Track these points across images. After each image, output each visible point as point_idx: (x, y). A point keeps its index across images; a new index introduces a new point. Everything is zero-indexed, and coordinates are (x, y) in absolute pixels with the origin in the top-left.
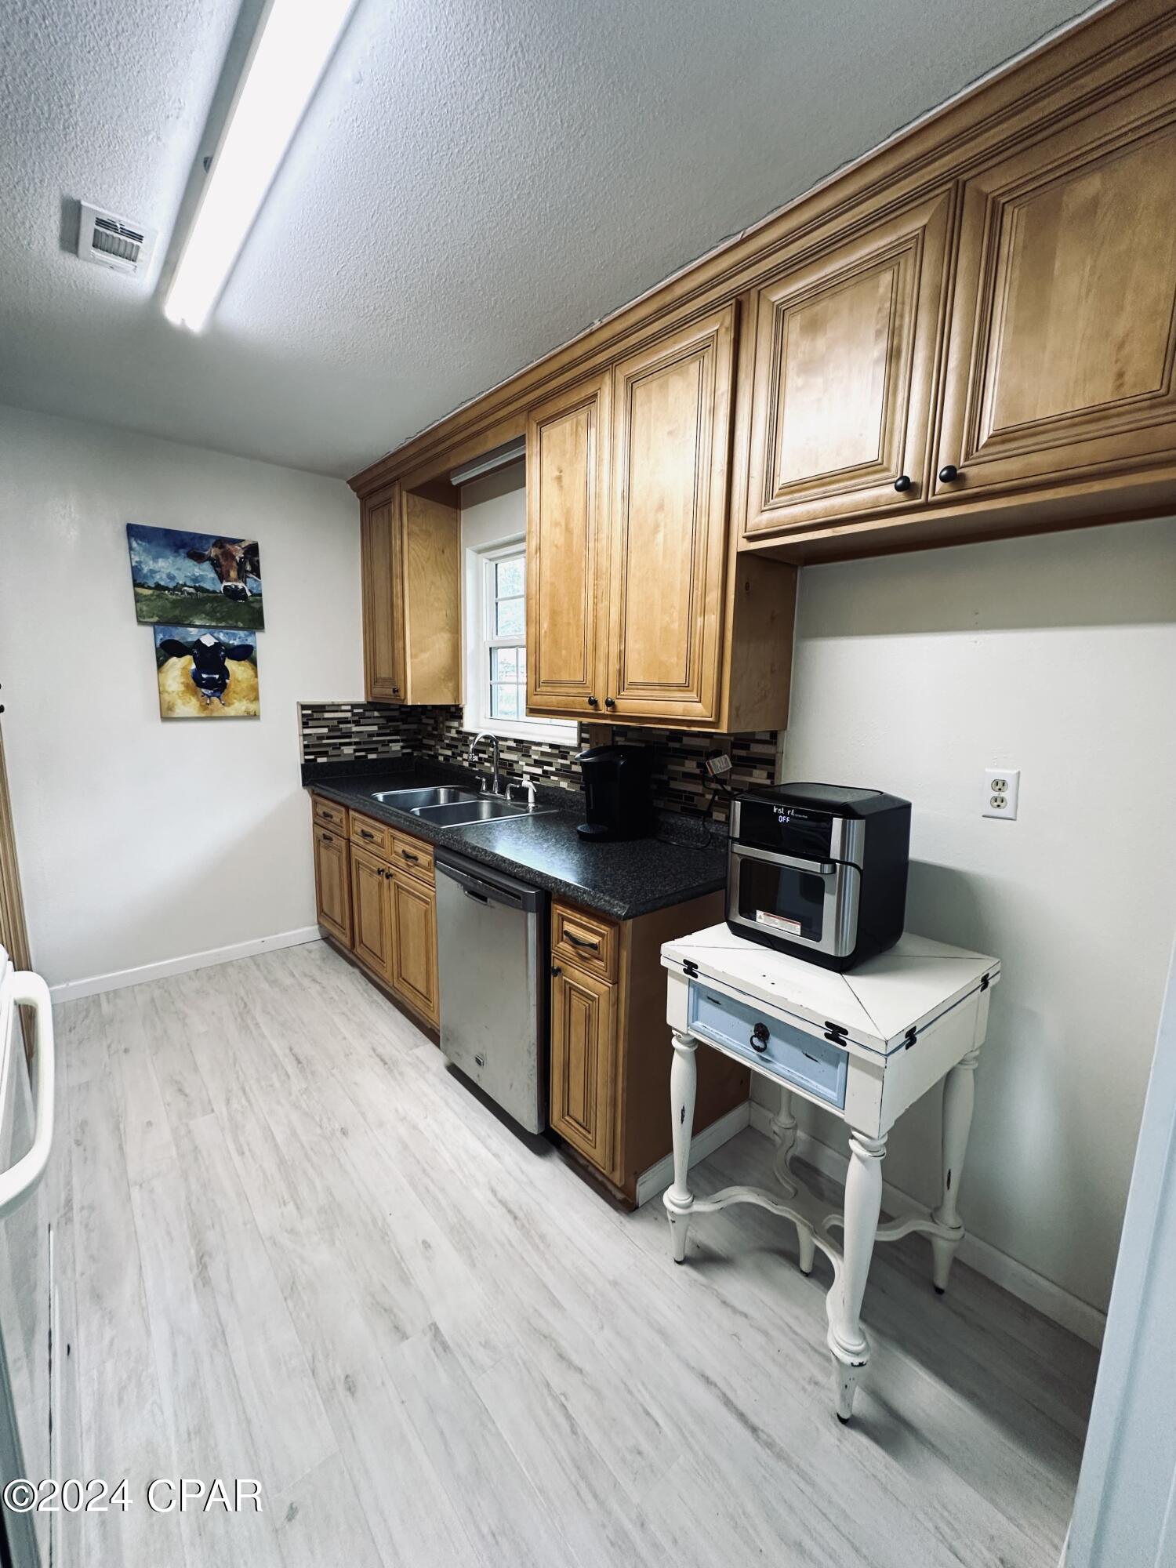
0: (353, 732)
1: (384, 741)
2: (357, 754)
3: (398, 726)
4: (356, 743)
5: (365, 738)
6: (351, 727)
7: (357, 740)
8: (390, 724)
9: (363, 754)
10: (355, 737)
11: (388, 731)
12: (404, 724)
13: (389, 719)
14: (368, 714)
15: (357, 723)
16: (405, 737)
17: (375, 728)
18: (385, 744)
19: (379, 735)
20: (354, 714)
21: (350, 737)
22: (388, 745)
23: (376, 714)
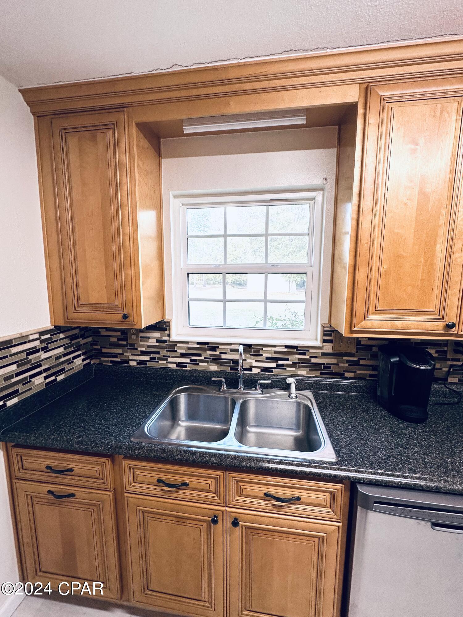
0: (42, 360)
1: (69, 359)
2: (48, 380)
3: (79, 342)
4: (46, 370)
5: (54, 362)
6: (40, 356)
7: (47, 366)
8: (73, 342)
9: (53, 378)
10: (44, 364)
11: (72, 349)
12: (83, 339)
13: (72, 338)
14: (54, 338)
15: (45, 349)
16: (84, 351)
17: (61, 350)
18: (70, 362)
19: (65, 355)
20: (42, 342)
21: (40, 366)
22: (73, 362)
23: (62, 336)
